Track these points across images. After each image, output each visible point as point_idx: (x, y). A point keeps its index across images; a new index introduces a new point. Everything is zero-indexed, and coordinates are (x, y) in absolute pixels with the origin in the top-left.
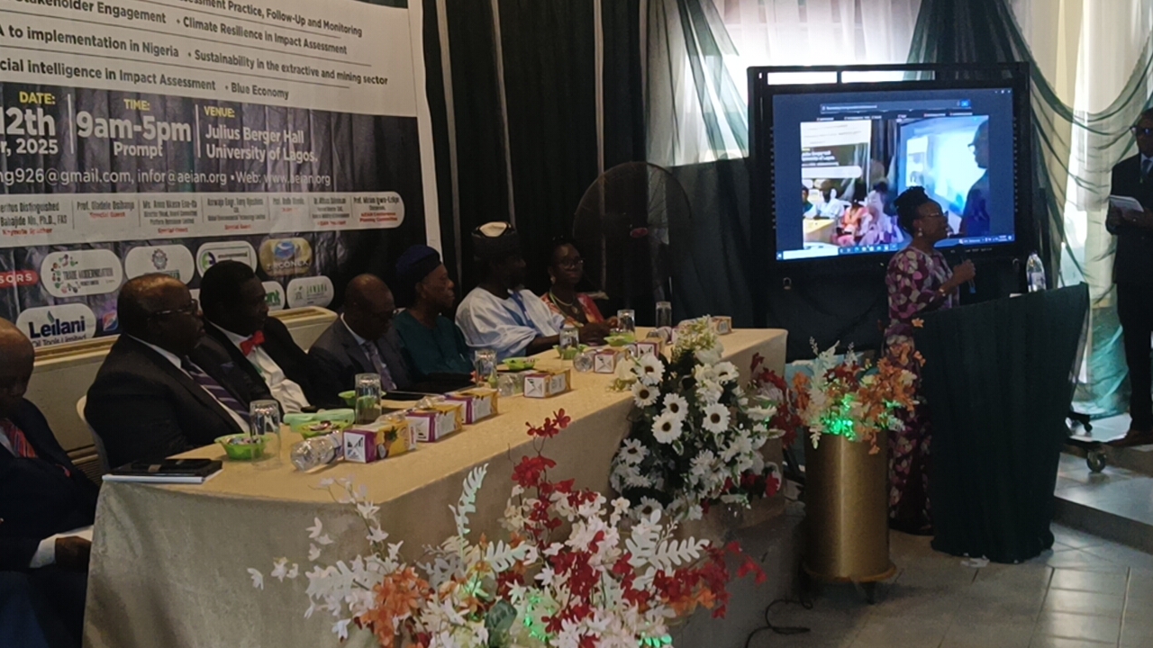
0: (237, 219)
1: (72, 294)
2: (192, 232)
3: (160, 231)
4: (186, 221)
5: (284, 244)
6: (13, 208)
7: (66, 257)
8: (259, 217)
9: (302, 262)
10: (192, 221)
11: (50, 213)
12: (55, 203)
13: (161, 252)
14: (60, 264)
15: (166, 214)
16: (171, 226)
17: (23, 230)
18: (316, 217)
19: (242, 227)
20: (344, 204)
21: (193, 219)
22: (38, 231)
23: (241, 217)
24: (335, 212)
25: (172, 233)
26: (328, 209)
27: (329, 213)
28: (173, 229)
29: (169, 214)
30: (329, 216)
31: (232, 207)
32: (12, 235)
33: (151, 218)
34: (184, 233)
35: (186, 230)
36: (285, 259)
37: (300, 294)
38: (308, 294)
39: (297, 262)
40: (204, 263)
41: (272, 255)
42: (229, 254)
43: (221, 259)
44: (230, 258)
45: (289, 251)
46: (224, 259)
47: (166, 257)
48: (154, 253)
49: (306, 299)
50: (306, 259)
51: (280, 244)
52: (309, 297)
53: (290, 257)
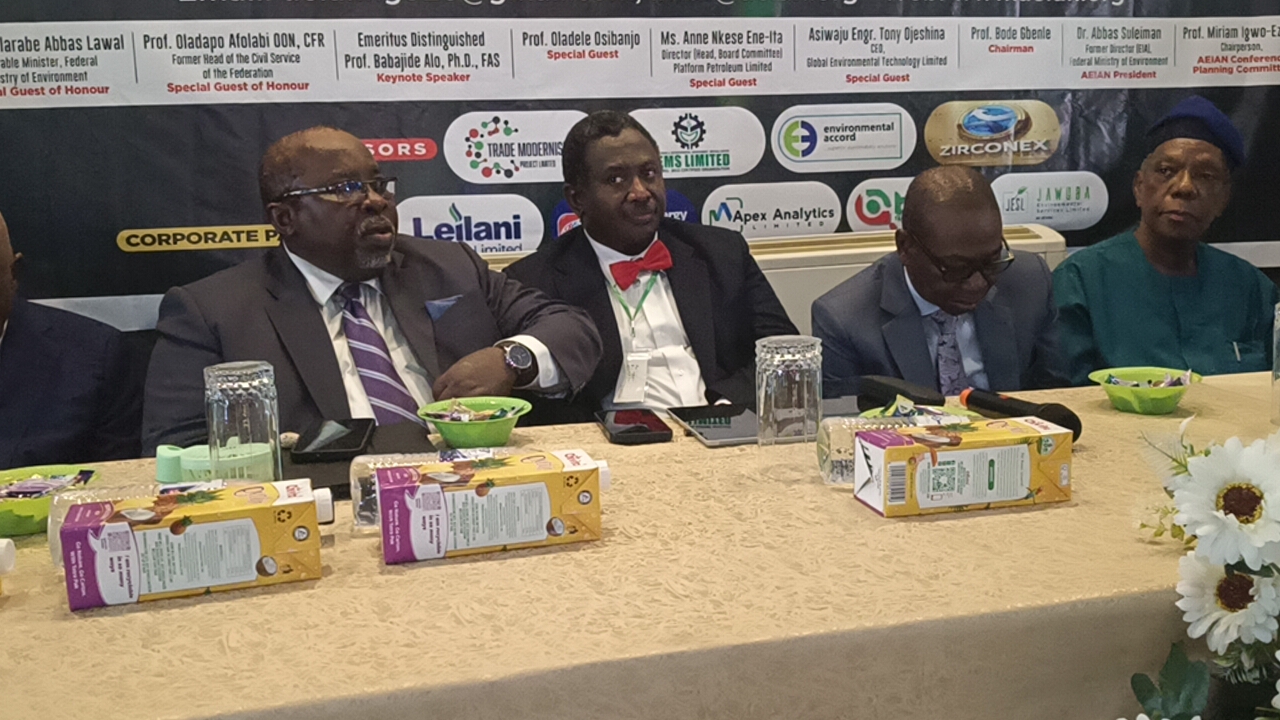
0: (877, 64)
1: (501, 179)
2: (767, 85)
3: (694, 83)
4: (754, 67)
5: (988, 111)
6: (396, 40)
7: (496, 120)
8: (930, 61)
9: (1032, 144)
10: (768, 67)
11: (468, 49)
12: (479, 33)
13: (695, 118)
14: (481, 131)
15: (710, 55)
16: (719, 76)
17: (414, 75)
18: (1079, 62)
19: (887, 78)
20: (1156, 40)
21: (770, 64)
22: (443, 78)
23: (888, 62)
24: (1129, 55)
25: (722, 87)
26: (1113, 49)
27: (1116, 55)
28: (724, 80)
29: (716, 54)
30: (1115, 61)
31: (866, 43)
32: (394, 82)
33: (676, 61)
34: (747, 87)
35: (753, 82)
36: (988, 138)
37: (1020, 202)
38: (1040, 202)
39: (1019, 144)
40: (789, 139)
41: (956, 130)
42: (849, 125)
43: (829, 134)
44: (852, 133)
45: (1003, 124)
46: (836, 133)
47: (704, 128)
48: (677, 120)
49: (1035, 211)
50: (1044, 140)
51: (979, 111)
52: (1041, 208)
53: (1003, 134)
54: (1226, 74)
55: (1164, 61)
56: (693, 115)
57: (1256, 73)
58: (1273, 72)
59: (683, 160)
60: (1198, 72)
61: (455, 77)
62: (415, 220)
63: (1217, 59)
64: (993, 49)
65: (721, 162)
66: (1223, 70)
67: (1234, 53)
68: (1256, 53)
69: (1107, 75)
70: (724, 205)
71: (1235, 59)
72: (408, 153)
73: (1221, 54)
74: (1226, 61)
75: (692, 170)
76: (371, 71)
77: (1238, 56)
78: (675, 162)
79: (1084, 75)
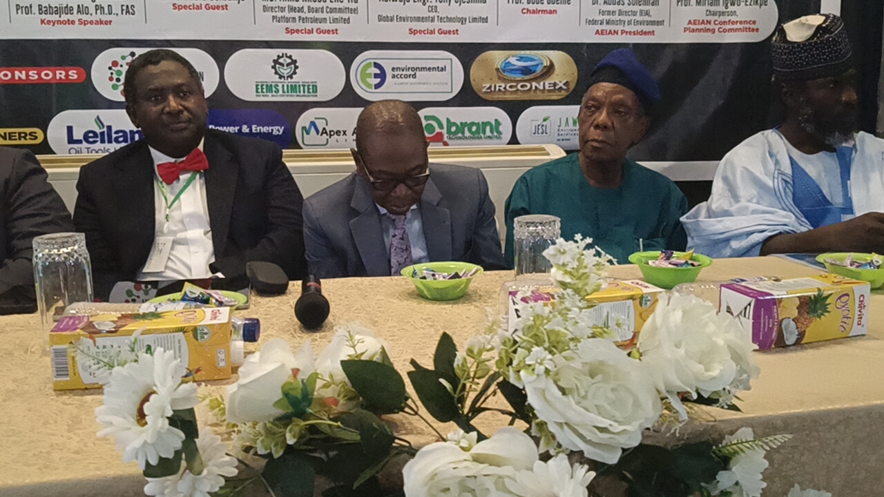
0: (433, 20)
2: (346, 34)
3: (288, 31)
4: (335, 20)
5: (521, 59)
7: (133, 55)
8: (475, 20)
9: (555, 84)
10: (347, 21)
13: (290, 57)
14: (121, 62)
15: (301, 10)
16: (309, 26)
17: (68, 20)
18: (594, 22)
19: (441, 32)
20: (654, 7)
21: (349, 18)
22: (91, 23)
23: (441, 19)
24: (635, 17)
25: (311, 35)
26: (621, 13)
27: (622, 18)
28: (312, 29)
29: (306, 9)
30: (622, 22)
31: (424, 5)
32: (53, 25)
33: (274, 14)
34: (331, 35)
35: (335, 31)
36: (520, 79)
37: (544, 128)
38: (561, 128)
39: (544, 84)
40: (364, 76)
41: (495, 72)
42: (411, 66)
43: (396, 73)
44: (413, 73)
45: (531, 68)
46: (401, 72)
47: (297, 64)
48: (276, 58)
49: (556, 135)
50: (564, 82)
51: (514, 59)
52: (561, 133)
53: (531, 76)
54: (710, 34)
55: (660, 23)
56: (288, 55)
57: (733, 33)
58: (745, 32)
59: (280, 88)
60: (687, 32)
61: (101, 22)
62: (68, 127)
63: (703, 22)
64: (524, 11)
65: (311, 91)
66: (708, 30)
67: (716, 18)
68: (733, 18)
69: (616, 32)
70: (313, 124)
71: (716, 22)
72: (63, 78)
73: (706, 18)
74: (710, 23)
75: (288, 96)
76: (36, 17)
77: (719, 20)
78: (274, 89)
79: (597, 32)
